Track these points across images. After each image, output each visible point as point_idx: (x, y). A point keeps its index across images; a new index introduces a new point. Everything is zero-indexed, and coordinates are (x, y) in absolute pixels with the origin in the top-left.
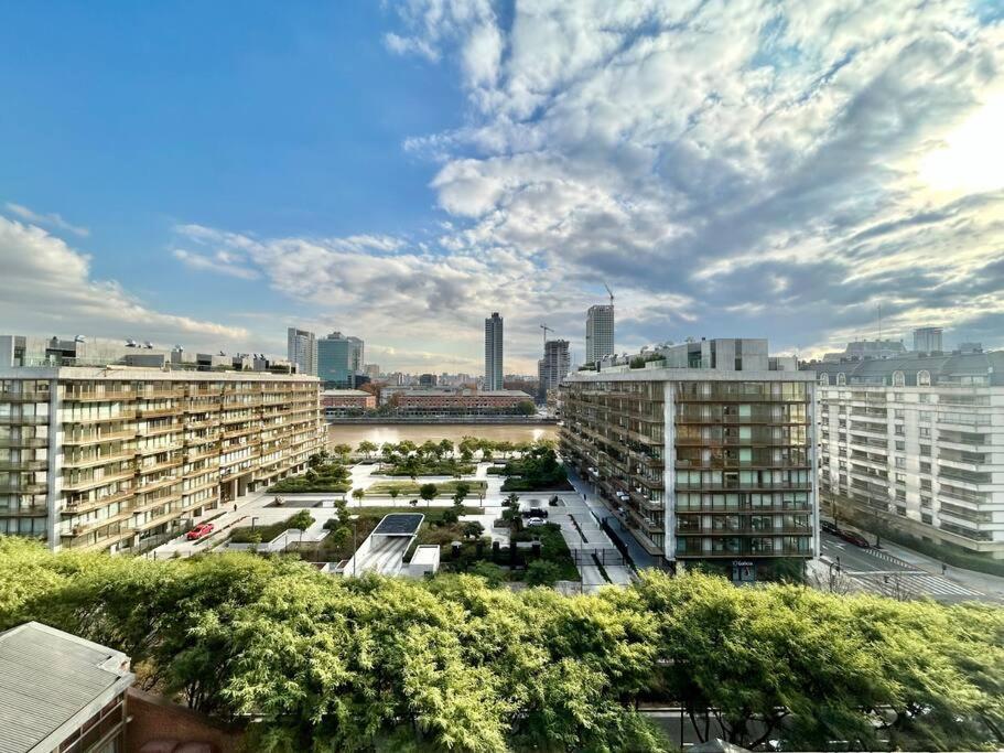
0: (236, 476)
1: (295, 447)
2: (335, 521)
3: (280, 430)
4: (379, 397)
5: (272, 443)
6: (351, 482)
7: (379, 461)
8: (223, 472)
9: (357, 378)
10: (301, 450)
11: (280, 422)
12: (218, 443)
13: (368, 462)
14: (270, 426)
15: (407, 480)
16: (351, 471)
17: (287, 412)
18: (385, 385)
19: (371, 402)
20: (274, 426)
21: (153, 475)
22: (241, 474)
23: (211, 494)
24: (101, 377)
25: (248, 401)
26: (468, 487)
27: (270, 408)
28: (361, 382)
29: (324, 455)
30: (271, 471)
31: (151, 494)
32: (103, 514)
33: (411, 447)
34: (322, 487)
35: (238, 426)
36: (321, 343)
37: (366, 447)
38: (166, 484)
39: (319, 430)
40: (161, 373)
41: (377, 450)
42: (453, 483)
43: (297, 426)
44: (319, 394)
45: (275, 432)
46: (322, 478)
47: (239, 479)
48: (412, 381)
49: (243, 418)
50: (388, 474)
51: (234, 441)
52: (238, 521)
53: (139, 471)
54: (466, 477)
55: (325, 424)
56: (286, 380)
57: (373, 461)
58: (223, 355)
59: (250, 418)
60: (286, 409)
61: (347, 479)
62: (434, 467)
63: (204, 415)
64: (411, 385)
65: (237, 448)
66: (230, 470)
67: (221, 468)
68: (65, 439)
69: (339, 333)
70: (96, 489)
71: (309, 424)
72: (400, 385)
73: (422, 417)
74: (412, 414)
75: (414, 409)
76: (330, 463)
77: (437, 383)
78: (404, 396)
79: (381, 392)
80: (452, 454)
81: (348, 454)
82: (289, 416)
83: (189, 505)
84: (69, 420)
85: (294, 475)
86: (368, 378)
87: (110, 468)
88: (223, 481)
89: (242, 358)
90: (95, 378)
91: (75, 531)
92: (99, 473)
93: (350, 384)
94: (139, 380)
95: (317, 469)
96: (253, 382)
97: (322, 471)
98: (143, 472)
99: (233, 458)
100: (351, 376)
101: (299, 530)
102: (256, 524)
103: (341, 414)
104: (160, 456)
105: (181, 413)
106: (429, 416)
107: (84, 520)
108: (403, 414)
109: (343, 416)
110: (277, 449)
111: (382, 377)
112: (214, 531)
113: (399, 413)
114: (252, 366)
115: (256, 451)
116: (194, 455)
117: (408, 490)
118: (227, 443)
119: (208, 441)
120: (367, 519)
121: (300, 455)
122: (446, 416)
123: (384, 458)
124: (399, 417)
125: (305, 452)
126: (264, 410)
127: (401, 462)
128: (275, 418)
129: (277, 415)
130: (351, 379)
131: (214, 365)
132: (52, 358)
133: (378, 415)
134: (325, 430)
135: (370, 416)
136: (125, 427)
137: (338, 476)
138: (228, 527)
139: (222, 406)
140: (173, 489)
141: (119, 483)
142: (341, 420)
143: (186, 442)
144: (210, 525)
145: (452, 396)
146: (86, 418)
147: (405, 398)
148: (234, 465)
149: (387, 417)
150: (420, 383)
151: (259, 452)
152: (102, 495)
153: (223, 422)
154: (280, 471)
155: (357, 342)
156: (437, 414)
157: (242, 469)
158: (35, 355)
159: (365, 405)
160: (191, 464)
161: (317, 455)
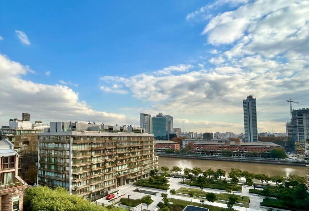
0: (122, 176)
1: (144, 166)
2: (162, 203)
3: (138, 157)
4: (181, 144)
5: (135, 163)
6: (169, 185)
7: (182, 177)
8: (117, 174)
9: (170, 135)
10: (146, 167)
11: (138, 154)
12: (116, 162)
13: (177, 177)
14: (134, 156)
15: (198, 189)
16: (169, 180)
17: (140, 150)
18: (184, 139)
19: (177, 147)
20: (136, 156)
21: (96, 172)
22: (124, 175)
23: (113, 182)
24: (82, 135)
25: (126, 145)
27: (134, 148)
28: (172, 137)
29: (156, 171)
30: (135, 175)
31: (95, 179)
32: (82, 185)
33: (200, 171)
34: (156, 186)
35: (122, 155)
36: (154, 119)
37: (176, 169)
38: (100, 176)
39: (154, 159)
40: (98, 133)
41: (181, 171)
42: (226, 194)
43: (145, 157)
44: (153, 142)
45: (136, 158)
46: (156, 182)
47: (123, 177)
48: (198, 136)
49: (125, 152)
50: (188, 184)
51: (121, 161)
52: (123, 195)
53: (92, 170)
54: (235, 192)
55: (156, 156)
56: (140, 136)
57: (179, 177)
58: (117, 126)
59: (127, 152)
60: (140, 148)
61: (167, 184)
62: (214, 184)
63: (111, 150)
64: (198, 138)
65: (122, 164)
66: (120, 173)
67: (117, 172)
68: (73, 156)
69: (161, 114)
70: (81, 175)
71: (150, 156)
72: (192, 139)
73: (205, 155)
74: (200, 154)
75: (200, 151)
76: (159, 175)
77: (213, 138)
78: (194, 144)
79: (182, 142)
80: (224, 178)
81: (167, 172)
82: (141, 152)
83: (107, 185)
84: (74, 150)
85: (144, 179)
86: (175, 135)
87: (84, 168)
88: (117, 177)
89: (123, 126)
90: (81, 135)
91: (75, 189)
92: (81, 169)
93: (167, 138)
94: (91, 136)
95: (154, 177)
96: (128, 137)
97: (156, 178)
98: (93, 170)
99: (121, 168)
100: (167, 134)
101: (147, 205)
102: (129, 198)
103: (163, 152)
104: (98, 165)
105: (104, 149)
106: (209, 155)
107: (78, 185)
108: (194, 154)
109: (164, 153)
110: (137, 166)
111: (182, 135)
112: (115, 198)
113: (192, 153)
114: (127, 130)
115: (129, 166)
116: (108, 166)
117: (199, 194)
118: (119, 162)
119: (112, 160)
120: (178, 205)
121: (146, 169)
122: (220, 156)
123: (185, 175)
124: (192, 155)
125: (148, 169)
126: (132, 149)
127: (194, 178)
128: (136, 152)
129: (137, 151)
130: (167, 135)
131: (114, 130)
132: (70, 128)
133: (181, 153)
134: (156, 159)
135: (177, 154)
136: (88, 153)
137: (163, 182)
138: (119, 197)
139: (117, 146)
140: (102, 178)
141: (86, 173)
142: (164, 155)
143: (105, 160)
144: (113, 195)
145: (223, 145)
146: (78, 149)
147: (196, 146)
148: (121, 171)
149: (186, 154)
150: (203, 137)
151: (130, 167)
152: (82, 177)
153: (117, 153)
154: (138, 176)
155: (170, 117)
156: (214, 154)
157: (124, 173)
158: (66, 128)
159: (175, 148)
160: (107, 169)
161: (153, 170)
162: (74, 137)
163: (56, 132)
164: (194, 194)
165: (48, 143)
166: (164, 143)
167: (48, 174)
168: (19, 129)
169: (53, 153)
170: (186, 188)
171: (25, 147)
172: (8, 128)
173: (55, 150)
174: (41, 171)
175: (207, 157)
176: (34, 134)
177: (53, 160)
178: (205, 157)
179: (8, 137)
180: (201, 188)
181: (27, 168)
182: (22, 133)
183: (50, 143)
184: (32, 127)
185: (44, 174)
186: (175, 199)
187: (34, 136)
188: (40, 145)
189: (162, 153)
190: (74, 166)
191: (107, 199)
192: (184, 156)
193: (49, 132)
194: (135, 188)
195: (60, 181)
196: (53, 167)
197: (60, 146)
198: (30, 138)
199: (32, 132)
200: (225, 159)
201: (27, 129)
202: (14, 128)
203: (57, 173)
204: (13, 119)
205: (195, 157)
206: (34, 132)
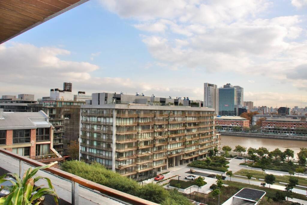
0: (174, 155)
1: (202, 145)
2: (216, 185)
3: (194, 136)
4: (251, 121)
5: (190, 142)
6: (228, 167)
7: (245, 158)
8: (169, 153)
9: (240, 109)
10: (204, 147)
11: (194, 131)
12: (167, 139)
13: (239, 158)
14: (189, 133)
15: (260, 170)
16: (230, 161)
17: (197, 127)
18: (255, 114)
19: (246, 124)
20: (191, 133)
21: (143, 150)
22: (176, 155)
23: (164, 163)
24: (127, 108)
25: (179, 120)
26: (297, 181)
27: (190, 124)
28: (242, 112)
29: (216, 151)
30: (190, 156)
31: (143, 158)
32: (127, 164)
33: (265, 151)
34: (213, 167)
35: (175, 132)
37: (239, 149)
38: (147, 155)
39: (214, 138)
40: (146, 107)
41: (245, 151)
42: (288, 176)
43: (203, 135)
44: (215, 117)
45: (192, 137)
46: (214, 163)
47: (176, 157)
48: (273, 111)
49: (178, 128)
50: (249, 166)
51: (174, 139)
52: (174, 177)
53: (138, 147)
54: (300, 175)
55: (217, 134)
56: (198, 110)
57: (242, 157)
58: (170, 98)
59: (181, 128)
60: (197, 125)
61: (226, 165)
62: (279, 165)
63: (162, 126)
64: (272, 114)
65: (174, 142)
66: (172, 153)
67: (168, 151)
68: (117, 132)
69: (229, 84)
70: (126, 153)
71: (209, 134)
72: (266, 114)
73: (277, 134)
74: (271, 132)
75: (272, 129)
76: (219, 156)
77: (290, 113)
78: (266, 121)
79: (253, 118)
80: (293, 159)
81: (229, 152)
82: (198, 129)
83: (155, 166)
84: (118, 125)
85: (201, 160)
86: (245, 109)
87: (130, 145)
88: (169, 157)
89: (178, 99)
90: (125, 108)
91: (119, 168)
92: (126, 147)
93: (236, 113)
94: (139, 110)
95: (212, 158)
96: (182, 111)
97: (215, 159)
98: (140, 148)
99: (173, 147)
100: (236, 108)
101: (198, 186)
102: (180, 179)
103: (229, 129)
104: (146, 143)
105: (153, 124)
106: (282, 134)
107: (122, 164)
108: (265, 132)
109: (231, 131)
110: (193, 145)
111: (254, 109)
112: (164, 179)
113: (263, 131)
114: (183, 103)
115: (183, 145)
116: (158, 144)
117: (259, 176)
118: (171, 140)
119: (163, 138)
120: (233, 188)
121: (205, 149)
122: (294, 134)
123: (249, 156)
124: (262, 133)
125: (207, 148)
126: (187, 125)
127: (258, 160)
128: (192, 129)
129: (193, 127)
130: (236, 110)
131: (167, 102)
132: (115, 100)
133: (250, 131)
134: (217, 137)
135: (245, 132)
136: (134, 129)
137: (221, 163)
138: (170, 178)
139: (169, 122)
140: (150, 157)
141: (132, 151)
142: (230, 133)
143: (155, 137)
144: (163, 176)
145: (298, 122)
146: (123, 124)
147: (267, 122)
148: (174, 150)
149: (255, 132)
150: (278, 112)
151: (185, 146)
152: (127, 155)
153: (169, 129)
154: (194, 156)
155: (239, 89)
156: (288, 133)
157: (177, 153)
158: (110, 99)
159: (243, 125)
160: (156, 147)
161: (212, 150)
162: (119, 111)
163: (99, 104)
164: (252, 176)
165: (89, 116)
166: (231, 119)
167: (90, 151)
168: (60, 100)
169: (95, 128)
170: (246, 170)
171: (67, 120)
172: (49, 99)
173: (97, 125)
174: (83, 147)
175: (279, 136)
176: (76, 106)
177: (95, 136)
178: (277, 136)
179: (49, 108)
180: (262, 170)
181: (69, 144)
182: (64, 105)
183: (92, 116)
184: (74, 98)
185: (86, 150)
186: (232, 182)
187: (76, 109)
188: (82, 118)
189: (228, 131)
190: (118, 142)
191: (155, 180)
192: (253, 134)
193: (91, 104)
194: (189, 169)
195: (103, 159)
196: (95, 144)
197: (102, 120)
198: (72, 110)
199: (75, 104)
200: (300, 137)
201: (69, 100)
202: (55, 99)
203: (100, 150)
204: (54, 89)
205: (266, 135)
206: (76, 104)
